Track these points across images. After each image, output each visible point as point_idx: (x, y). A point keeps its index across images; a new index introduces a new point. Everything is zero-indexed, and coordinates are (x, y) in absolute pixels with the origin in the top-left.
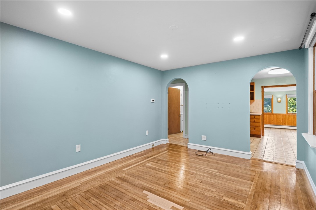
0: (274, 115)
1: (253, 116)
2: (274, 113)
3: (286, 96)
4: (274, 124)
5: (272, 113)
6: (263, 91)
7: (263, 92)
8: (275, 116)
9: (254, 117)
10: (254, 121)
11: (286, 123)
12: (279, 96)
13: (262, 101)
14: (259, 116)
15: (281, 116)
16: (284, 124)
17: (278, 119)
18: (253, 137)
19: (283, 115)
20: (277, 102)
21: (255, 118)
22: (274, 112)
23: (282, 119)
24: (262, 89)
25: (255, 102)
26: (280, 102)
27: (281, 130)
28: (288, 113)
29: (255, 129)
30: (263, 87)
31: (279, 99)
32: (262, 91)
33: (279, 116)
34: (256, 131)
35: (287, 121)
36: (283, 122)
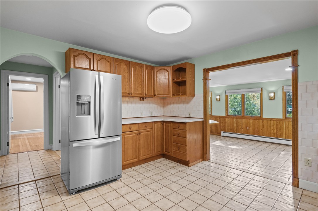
0: (264, 119)
1: (177, 125)
2: (263, 117)
3: (283, 89)
4: (264, 135)
5: (260, 117)
6: (206, 78)
7: (205, 80)
8: (266, 122)
9: (179, 127)
10: (178, 134)
11: (282, 134)
12: (273, 89)
13: (204, 96)
14: (184, 125)
15: (275, 122)
16: (280, 135)
17: (270, 126)
18: (179, 163)
19: (278, 120)
20: (268, 98)
21: (180, 128)
23: (277, 128)
24: (204, 75)
25: (194, 99)
28: (286, 118)
29: (179, 149)
30: (206, 71)
31: (272, 95)
32: (204, 77)
33: (272, 122)
34: (180, 153)
35: (284, 131)
36: (277, 132)
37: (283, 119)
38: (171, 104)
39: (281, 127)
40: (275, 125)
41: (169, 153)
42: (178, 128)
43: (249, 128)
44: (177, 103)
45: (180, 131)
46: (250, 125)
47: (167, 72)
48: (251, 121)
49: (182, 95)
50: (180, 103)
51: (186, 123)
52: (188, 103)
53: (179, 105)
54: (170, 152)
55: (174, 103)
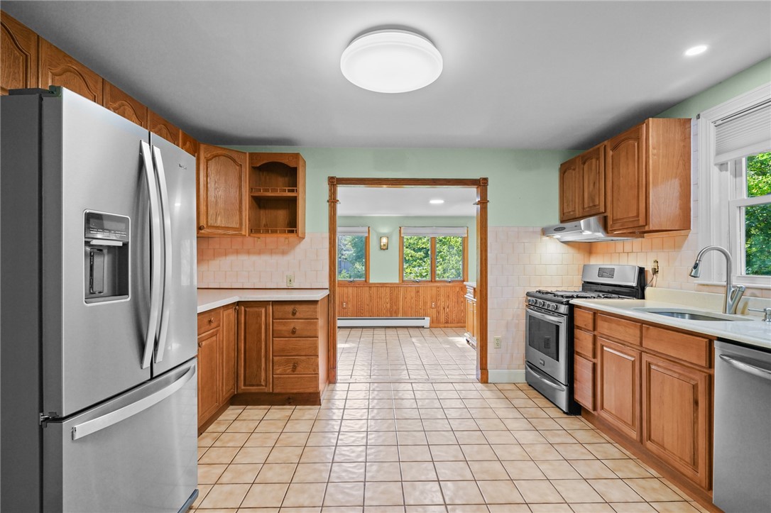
0: (371, 286)
1: (290, 308)
2: (371, 282)
3: (400, 231)
4: (371, 314)
5: (366, 281)
6: (335, 198)
7: (333, 201)
8: (375, 289)
9: (294, 314)
10: (294, 332)
11: (398, 309)
12: (385, 230)
13: (330, 239)
14: (312, 307)
15: (388, 289)
16: (395, 312)
17: (380, 298)
18: (290, 404)
19: (392, 287)
20: (378, 247)
21: (298, 315)
22: (372, 280)
23: (391, 299)
24: (330, 190)
25: (304, 245)
26: (384, 248)
27: (388, 330)
28: (403, 281)
29: (294, 368)
30: (337, 183)
31: (384, 240)
32: (330, 196)
33: (382, 290)
34: (298, 378)
35: (401, 304)
36: (391, 307)
37: (400, 284)
38: (226, 254)
39: (397, 298)
40: (388, 296)
41: (262, 385)
42: (291, 316)
43: (347, 303)
44: (248, 253)
45: (298, 324)
46: (348, 297)
47: (238, 167)
48: (350, 289)
49: (267, 232)
50: (260, 253)
51: (317, 301)
52: (284, 253)
53: (254, 258)
54: (263, 383)
55: (237, 252)
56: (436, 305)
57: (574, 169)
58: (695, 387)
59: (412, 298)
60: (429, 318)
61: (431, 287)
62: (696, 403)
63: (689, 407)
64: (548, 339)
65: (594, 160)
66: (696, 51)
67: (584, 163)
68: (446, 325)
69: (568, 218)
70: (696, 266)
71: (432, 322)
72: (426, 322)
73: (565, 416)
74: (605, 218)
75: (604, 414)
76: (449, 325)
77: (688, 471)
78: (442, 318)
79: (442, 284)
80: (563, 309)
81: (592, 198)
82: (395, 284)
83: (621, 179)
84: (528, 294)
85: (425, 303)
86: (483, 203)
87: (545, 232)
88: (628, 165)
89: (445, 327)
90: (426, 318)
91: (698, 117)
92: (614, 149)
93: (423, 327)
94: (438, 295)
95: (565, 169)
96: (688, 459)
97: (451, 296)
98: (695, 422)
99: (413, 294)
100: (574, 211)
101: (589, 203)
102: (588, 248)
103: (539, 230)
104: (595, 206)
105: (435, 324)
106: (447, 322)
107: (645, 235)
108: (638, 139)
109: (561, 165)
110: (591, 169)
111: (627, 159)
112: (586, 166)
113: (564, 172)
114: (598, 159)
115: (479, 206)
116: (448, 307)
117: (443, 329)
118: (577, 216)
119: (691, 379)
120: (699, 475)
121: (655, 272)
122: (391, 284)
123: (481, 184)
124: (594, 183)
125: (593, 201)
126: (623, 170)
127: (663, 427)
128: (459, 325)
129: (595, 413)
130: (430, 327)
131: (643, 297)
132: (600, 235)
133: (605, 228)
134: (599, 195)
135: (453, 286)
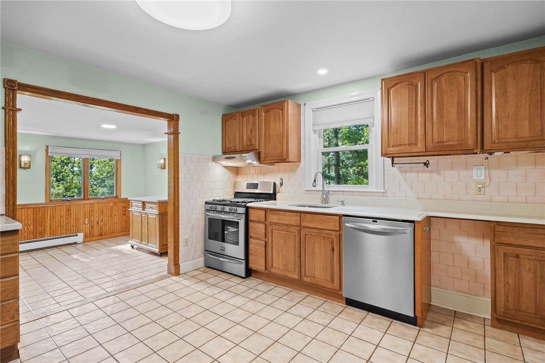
3: (47, 150)
6: (14, 106)
7: (12, 110)
11: (45, 230)
13: (7, 154)
16: (41, 234)
23: (34, 221)
26: (25, 167)
32: (8, 103)
35: (48, 224)
36: (35, 228)
37: (46, 204)
39: (43, 218)
56: (89, 220)
57: (235, 120)
58: (332, 242)
59: (62, 217)
60: (82, 234)
61: (85, 204)
62: (333, 249)
63: (329, 253)
64: (217, 233)
65: (251, 117)
66: (323, 72)
67: (243, 117)
68: (100, 237)
69: (228, 151)
70: (315, 181)
71: (85, 237)
72: (80, 237)
73: (244, 280)
74: (259, 153)
75: (273, 271)
76: (103, 237)
77: (329, 285)
78: (96, 231)
79: (96, 201)
80: (241, 210)
81: (250, 140)
82: (41, 204)
83: (271, 130)
84: (206, 203)
85: (77, 220)
86: (175, 134)
87: (215, 159)
88: (275, 123)
89: (99, 239)
90: (78, 234)
91: (305, 104)
92: (266, 112)
93: (76, 243)
94: (91, 211)
95: (226, 118)
96: (329, 279)
97: (105, 211)
98: (332, 259)
99: (64, 213)
100: (235, 147)
101: (247, 142)
102: (236, 171)
103: (211, 157)
104: (252, 145)
105: (88, 238)
106: (101, 235)
107: (275, 164)
108: (282, 110)
109: (223, 115)
110: (249, 122)
111: (275, 119)
112: (245, 119)
113: (226, 121)
114: (254, 116)
115: (172, 136)
116: (102, 221)
117: (97, 241)
118: (238, 150)
119: (330, 238)
120: (335, 285)
121: (281, 184)
122: (34, 204)
123: (173, 119)
124: (251, 131)
125: (250, 141)
126: (272, 126)
127: (314, 267)
128: (113, 235)
129: (267, 272)
130: (84, 242)
131: (275, 200)
132: (255, 163)
133: (259, 159)
134: (255, 139)
135: (106, 203)
